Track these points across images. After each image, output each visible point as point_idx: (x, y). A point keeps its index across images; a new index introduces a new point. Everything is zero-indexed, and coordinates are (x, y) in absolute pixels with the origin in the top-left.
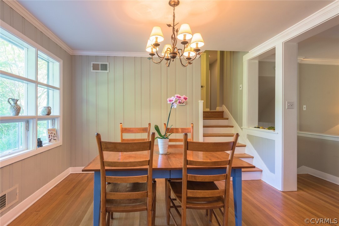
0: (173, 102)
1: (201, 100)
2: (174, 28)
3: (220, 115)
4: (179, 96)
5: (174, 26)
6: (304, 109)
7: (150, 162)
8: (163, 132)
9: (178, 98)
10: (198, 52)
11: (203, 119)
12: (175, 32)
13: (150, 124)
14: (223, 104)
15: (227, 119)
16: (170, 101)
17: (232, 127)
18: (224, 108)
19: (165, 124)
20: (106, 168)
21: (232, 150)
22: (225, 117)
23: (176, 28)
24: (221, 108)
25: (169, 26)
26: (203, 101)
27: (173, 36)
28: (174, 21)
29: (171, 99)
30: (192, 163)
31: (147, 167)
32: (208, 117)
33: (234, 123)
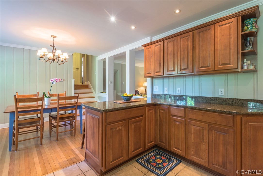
0: (53, 81)
1: (73, 79)
2: (53, 48)
3: (87, 87)
4: (56, 78)
5: (54, 47)
6: (123, 84)
7: (42, 106)
8: (48, 95)
9: (56, 80)
10: (66, 61)
11: (75, 89)
12: (54, 49)
13: (38, 92)
14: (88, 81)
15: (90, 89)
16: (52, 81)
17: (92, 93)
18: (89, 83)
19: (48, 92)
20: (19, 110)
21: (77, 99)
22: (89, 88)
23: (55, 48)
24: (87, 83)
25: (51, 46)
26: (74, 79)
27: (53, 51)
28: (54, 44)
29: (52, 80)
30: (61, 105)
31: (40, 108)
32: (79, 88)
33: (93, 91)
